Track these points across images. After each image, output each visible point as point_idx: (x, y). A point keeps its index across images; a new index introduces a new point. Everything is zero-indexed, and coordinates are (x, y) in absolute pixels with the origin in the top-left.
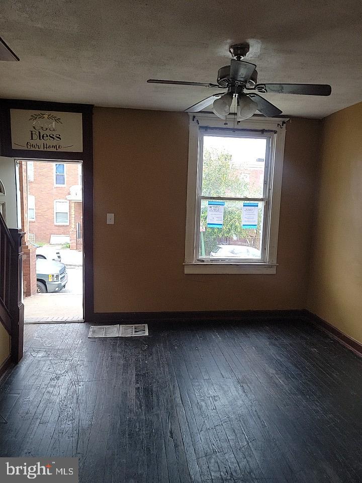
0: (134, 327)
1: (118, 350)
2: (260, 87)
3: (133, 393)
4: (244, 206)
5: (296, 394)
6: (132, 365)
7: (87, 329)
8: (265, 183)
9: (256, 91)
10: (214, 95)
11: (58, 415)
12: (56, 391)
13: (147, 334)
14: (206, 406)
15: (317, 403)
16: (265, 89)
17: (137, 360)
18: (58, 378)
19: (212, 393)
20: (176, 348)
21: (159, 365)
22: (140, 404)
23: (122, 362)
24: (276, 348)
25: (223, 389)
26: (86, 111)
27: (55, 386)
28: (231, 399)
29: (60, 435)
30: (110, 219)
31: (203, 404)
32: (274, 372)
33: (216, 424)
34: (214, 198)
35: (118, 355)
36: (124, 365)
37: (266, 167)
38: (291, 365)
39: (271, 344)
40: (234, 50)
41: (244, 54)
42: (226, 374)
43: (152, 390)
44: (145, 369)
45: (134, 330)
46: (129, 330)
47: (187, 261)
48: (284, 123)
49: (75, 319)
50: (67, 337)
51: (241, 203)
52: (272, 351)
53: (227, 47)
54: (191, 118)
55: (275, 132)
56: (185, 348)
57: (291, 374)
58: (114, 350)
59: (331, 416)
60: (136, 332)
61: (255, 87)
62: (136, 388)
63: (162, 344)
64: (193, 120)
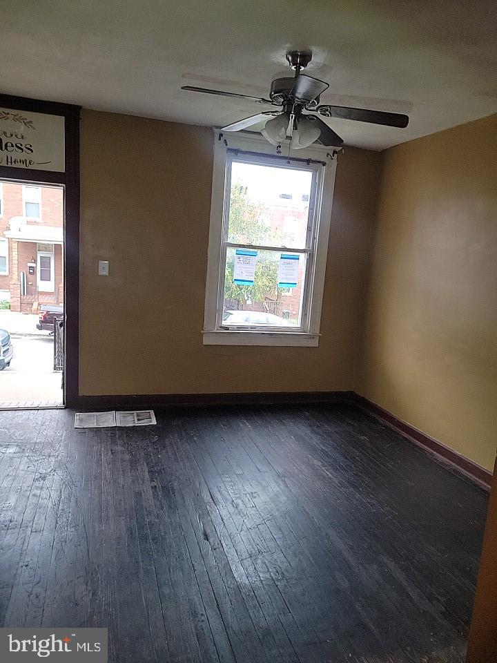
0: (135, 414)
1: (119, 442)
2: (324, 110)
3: (149, 493)
4: (282, 258)
5: (345, 487)
6: (142, 460)
7: (71, 417)
8: (309, 229)
9: (318, 114)
10: (263, 113)
11: (54, 521)
12: (44, 494)
13: (154, 422)
14: (244, 504)
15: (372, 496)
16: (330, 113)
17: (147, 455)
18: (44, 478)
19: (248, 489)
20: (195, 439)
21: (176, 460)
22: (161, 505)
23: (127, 457)
24: (319, 436)
25: (261, 484)
26: (71, 114)
27: (42, 488)
28: (272, 495)
29: (63, 544)
30: (104, 268)
31: (239, 502)
32: (320, 464)
33: (258, 523)
34: (243, 246)
35: (119, 448)
36: (131, 461)
37: (311, 209)
38: (338, 455)
39: (314, 432)
40: (292, 58)
41: (305, 65)
42: (263, 468)
43: (172, 488)
44: (160, 464)
45: (136, 418)
46: (130, 418)
47: (207, 327)
48: (335, 152)
49: (51, 404)
50: (44, 427)
51: (278, 254)
52: (315, 440)
53: (284, 52)
54: (217, 136)
55: (324, 164)
56: (207, 438)
57: (340, 466)
58: (114, 443)
59: (388, 508)
60: (138, 420)
61: (317, 109)
62: (152, 487)
63: (176, 435)
64: (220, 139)
